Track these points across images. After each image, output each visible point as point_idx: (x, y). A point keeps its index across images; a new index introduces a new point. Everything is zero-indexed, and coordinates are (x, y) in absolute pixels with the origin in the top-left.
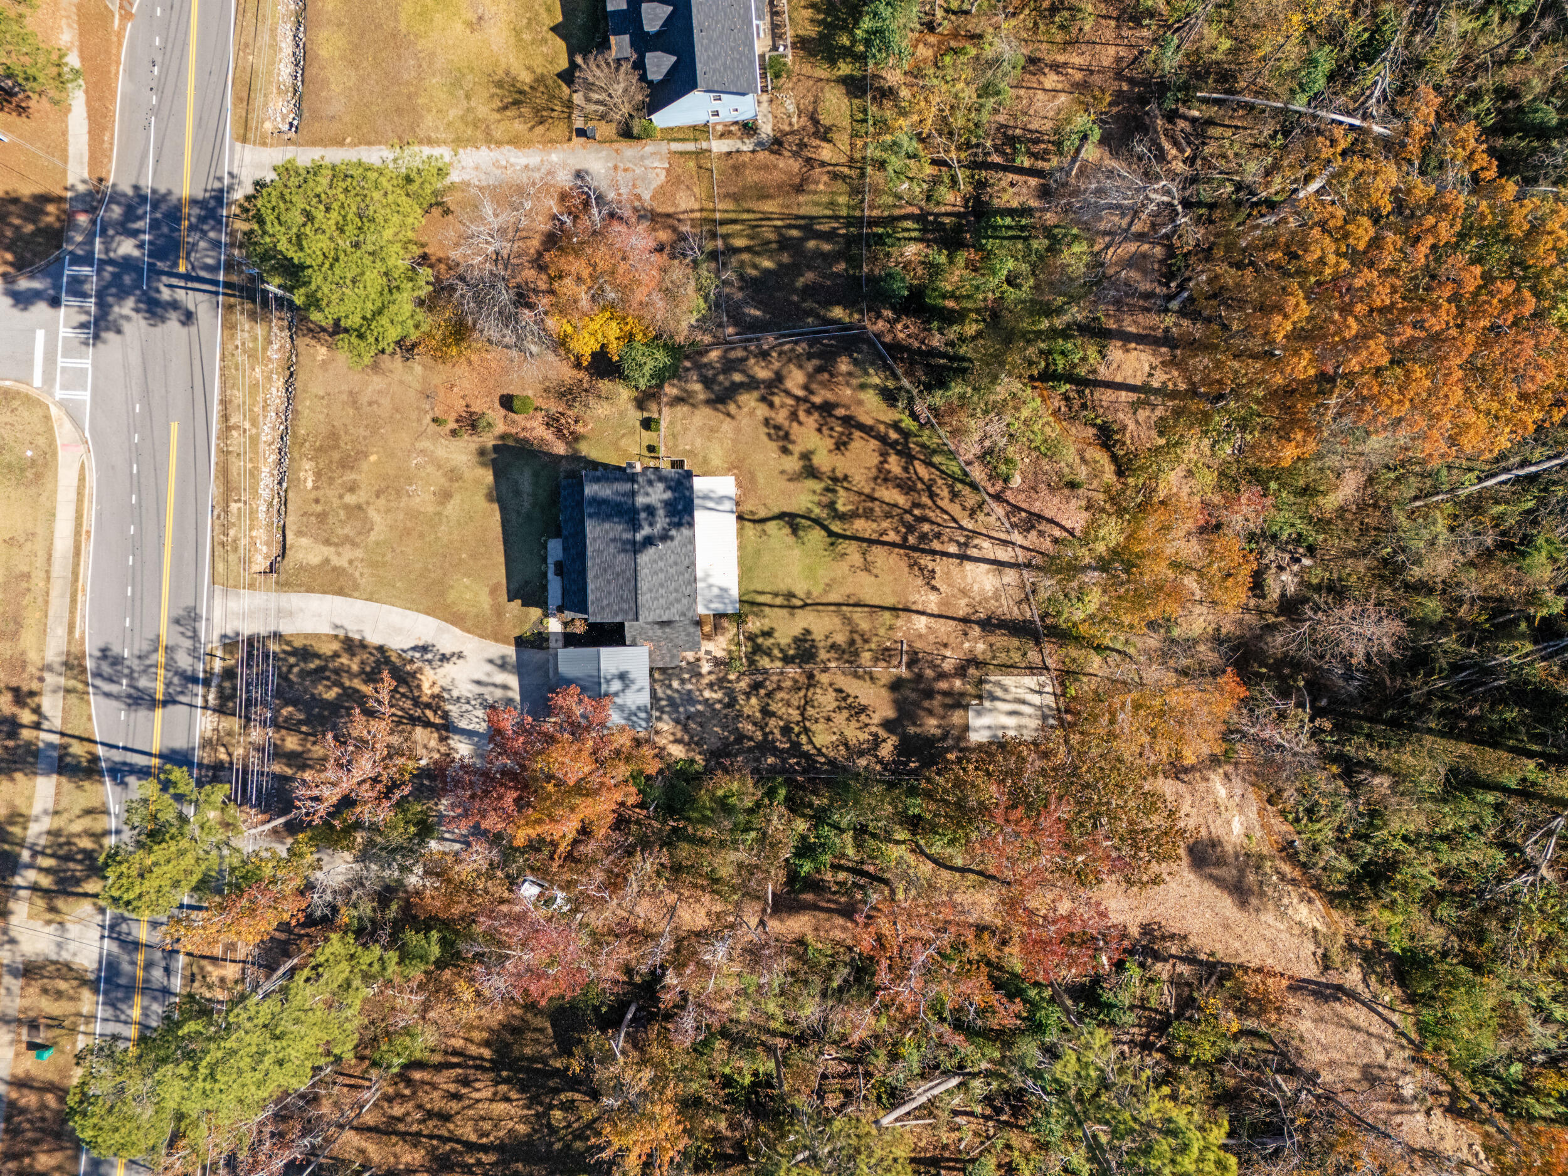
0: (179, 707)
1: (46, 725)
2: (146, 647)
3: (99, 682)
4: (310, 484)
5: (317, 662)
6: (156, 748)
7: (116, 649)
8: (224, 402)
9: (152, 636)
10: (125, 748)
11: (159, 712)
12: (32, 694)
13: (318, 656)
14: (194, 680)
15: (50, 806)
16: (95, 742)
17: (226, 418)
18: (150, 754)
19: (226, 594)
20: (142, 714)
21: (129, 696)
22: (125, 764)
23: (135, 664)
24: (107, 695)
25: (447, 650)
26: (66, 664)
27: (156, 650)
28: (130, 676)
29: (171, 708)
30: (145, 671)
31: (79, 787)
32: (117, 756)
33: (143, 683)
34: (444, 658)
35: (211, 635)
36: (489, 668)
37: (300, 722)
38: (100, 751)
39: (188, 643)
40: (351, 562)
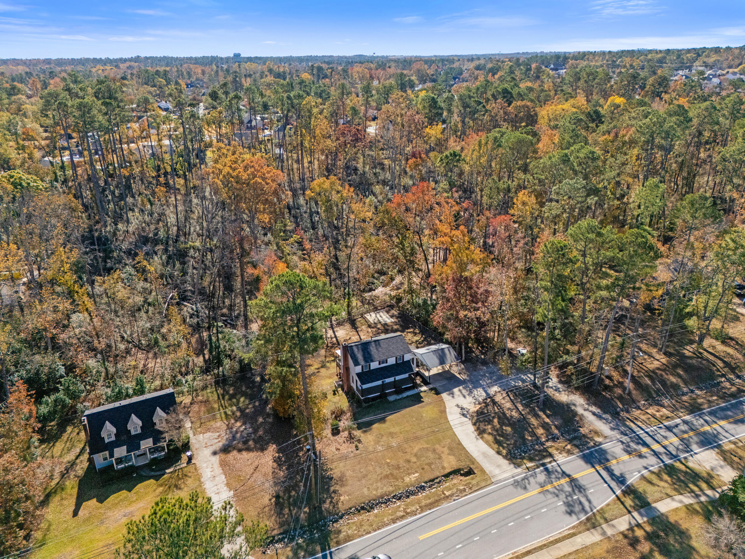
0: (564, 469)
1: (633, 522)
2: (550, 496)
3: (587, 508)
4: (417, 475)
5: (498, 438)
6: (593, 470)
7: (564, 508)
8: (394, 521)
9: (542, 495)
10: (606, 482)
11: (575, 476)
12: (625, 536)
13: (495, 439)
14: (546, 469)
15: (669, 500)
16: (617, 496)
17: (402, 517)
18: (597, 471)
19: (494, 476)
20: (582, 482)
21: (580, 492)
22: (613, 479)
23: (563, 496)
24: (589, 502)
25: (459, 410)
26: (594, 527)
27: (547, 491)
28: (570, 495)
29: (568, 472)
30: (562, 490)
31: (645, 492)
32: (613, 484)
33: (568, 489)
34: (462, 409)
35: (519, 472)
36: (455, 396)
37: (529, 432)
38: (618, 492)
39: (532, 480)
40: (444, 447)
